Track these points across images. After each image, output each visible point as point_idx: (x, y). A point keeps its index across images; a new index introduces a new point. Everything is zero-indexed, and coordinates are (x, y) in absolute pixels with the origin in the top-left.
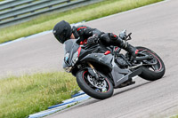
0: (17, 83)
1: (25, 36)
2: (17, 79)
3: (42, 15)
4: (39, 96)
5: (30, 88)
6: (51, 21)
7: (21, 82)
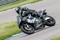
0: (8, 25)
1: (11, 9)
2: (8, 23)
3: (17, 1)
4: (16, 29)
5: (12, 26)
6: (20, 3)
7: (10, 24)
